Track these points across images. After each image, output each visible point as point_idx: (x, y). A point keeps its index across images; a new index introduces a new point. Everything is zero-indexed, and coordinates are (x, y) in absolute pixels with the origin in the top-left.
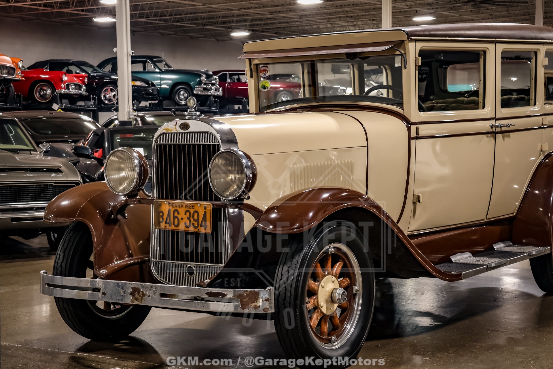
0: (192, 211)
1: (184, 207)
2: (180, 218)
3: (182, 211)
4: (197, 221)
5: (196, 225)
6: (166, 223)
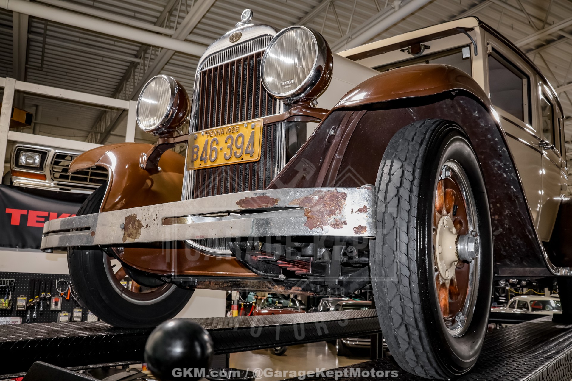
0: (235, 136)
1: (225, 132)
3: (222, 139)
4: (242, 147)
5: (239, 153)
6: (201, 160)
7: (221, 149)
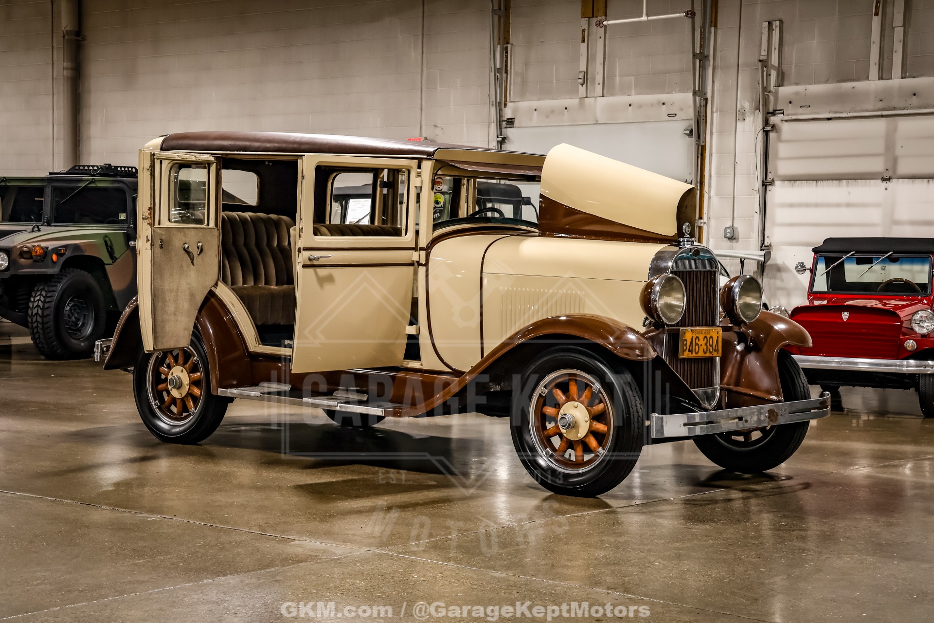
0: (708, 336)
1: (703, 332)
3: (701, 337)
4: (712, 346)
5: (711, 350)
6: (689, 351)
7: (701, 345)
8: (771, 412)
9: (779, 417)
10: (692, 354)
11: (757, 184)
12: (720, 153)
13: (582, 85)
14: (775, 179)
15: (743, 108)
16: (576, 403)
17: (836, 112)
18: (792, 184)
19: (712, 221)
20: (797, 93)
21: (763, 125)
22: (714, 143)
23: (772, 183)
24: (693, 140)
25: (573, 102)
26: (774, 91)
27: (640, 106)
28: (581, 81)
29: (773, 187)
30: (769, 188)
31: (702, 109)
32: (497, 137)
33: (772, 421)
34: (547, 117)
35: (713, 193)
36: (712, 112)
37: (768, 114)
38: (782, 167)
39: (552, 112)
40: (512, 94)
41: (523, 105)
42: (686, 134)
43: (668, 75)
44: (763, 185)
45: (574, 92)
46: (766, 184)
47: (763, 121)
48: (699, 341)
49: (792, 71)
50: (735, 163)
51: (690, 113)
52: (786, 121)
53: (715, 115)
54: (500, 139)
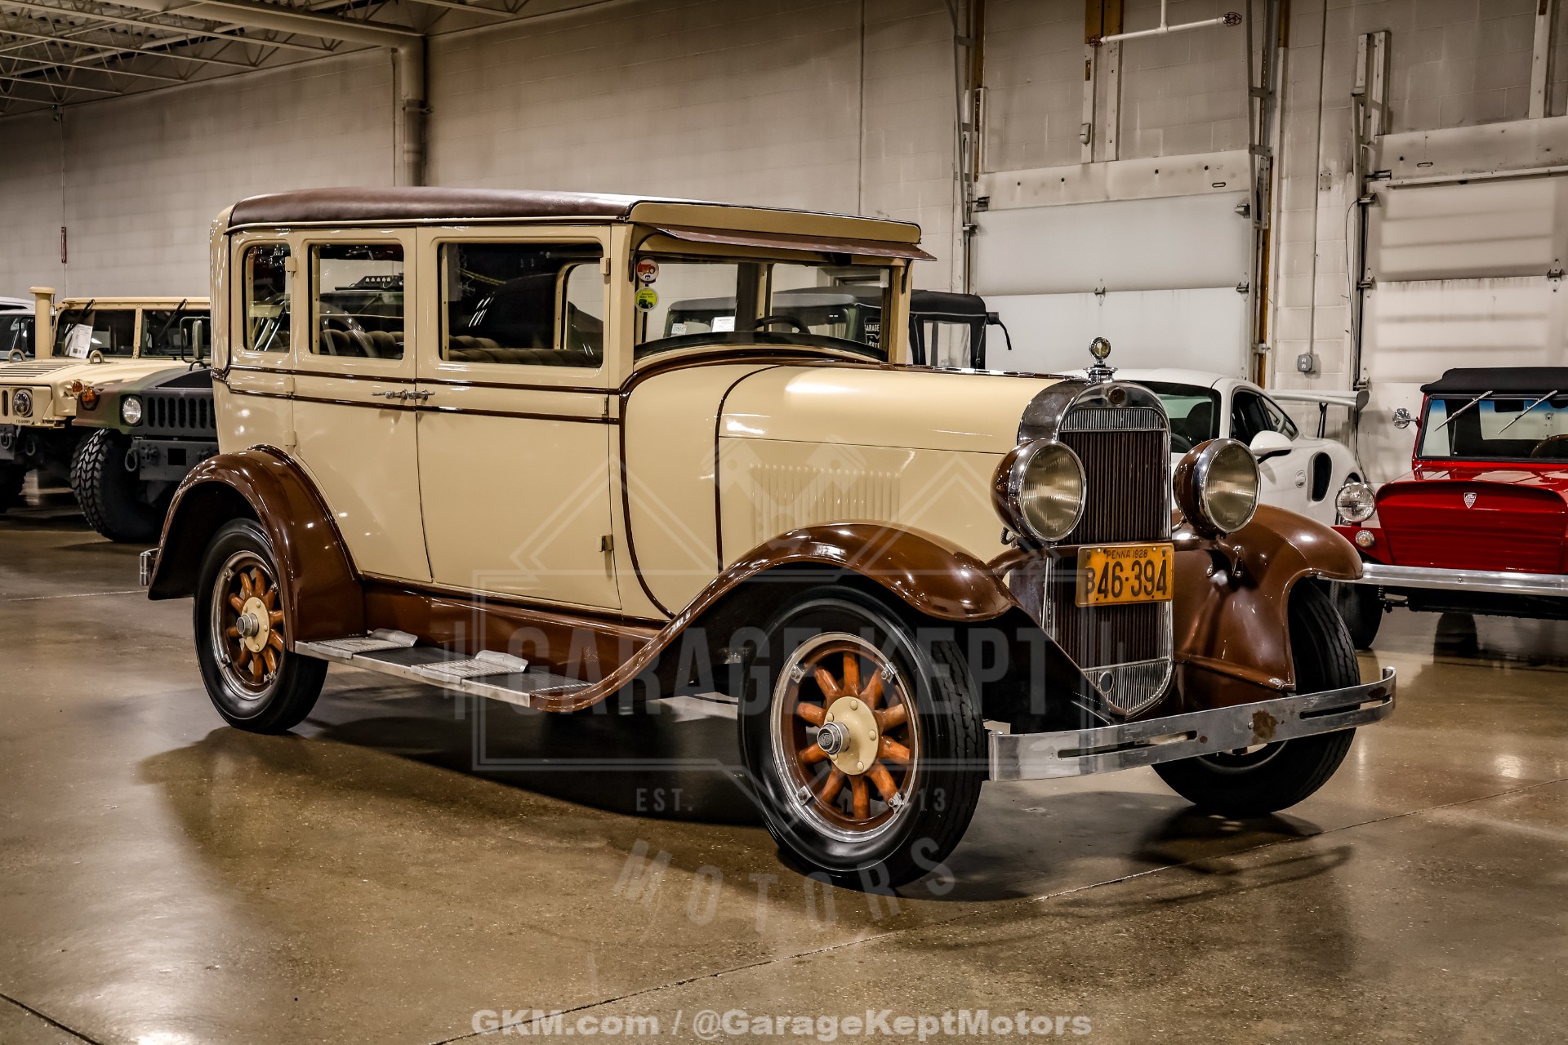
0: (1143, 561)
1: (1132, 553)
2: (1124, 579)
3: (1127, 563)
4: (1151, 579)
5: (1150, 589)
6: (1100, 591)
7: (1127, 579)
8: (1261, 719)
9: (1278, 727)
10: (1106, 597)
11: (1349, 288)
12: (1291, 241)
13: (1086, 143)
14: (1376, 279)
15: (1327, 170)
16: (854, 701)
17: (1474, 171)
18: (1404, 285)
19: (1280, 347)
20: (1412, 144)
21: (1358, 194)
22: (1282, 226)
23: (1371, 285)
24: (1249, 222)
25: (1072, 170)
26: (1376, 142)
27: (1172, 173)
28: (1083, 138)
29: (1373, 291)
30: (1367, 293)
31: (1265, 175)
32: (964, 226)
33: (1262, 735)
34: (1036, 193)
35: (1281, 302)
36: (1280, 178)
37: (1366, 177)
38: (1387, 260)
39: (1043, 185)
40: (986, 161)
41: (1001, 177)
42: (1239, 212)
43: (1213, 123)
44: (1358, 289)
45: (1075, 155)
46: (1363, 286)
47: (1358, 189)
48: (1121, 570)
49: (1404, 109)
50: (1315, 255)
51: (1246, 181)
52: (1394, 187)
53: (1285, 182)
54: (967, 228)
